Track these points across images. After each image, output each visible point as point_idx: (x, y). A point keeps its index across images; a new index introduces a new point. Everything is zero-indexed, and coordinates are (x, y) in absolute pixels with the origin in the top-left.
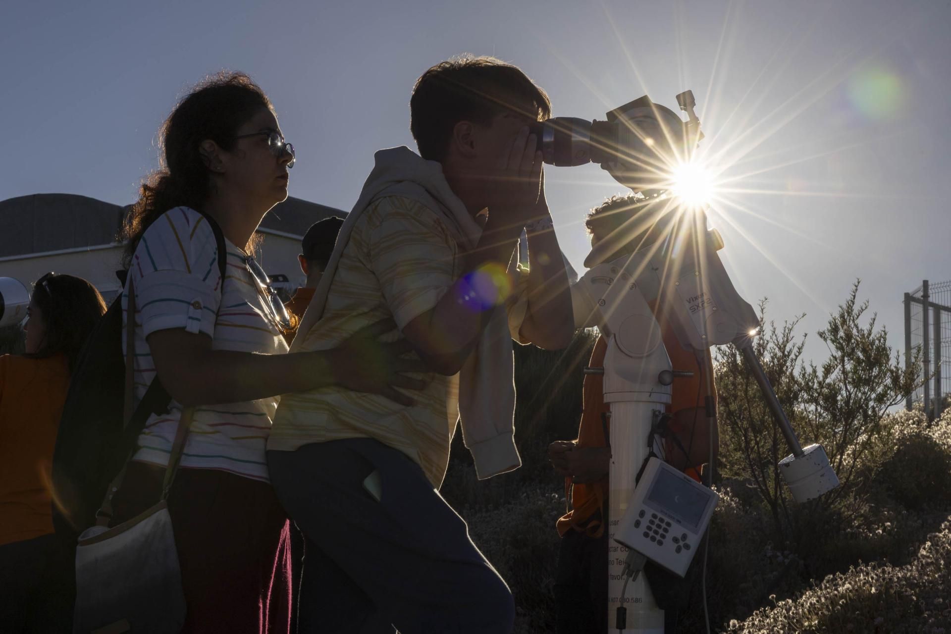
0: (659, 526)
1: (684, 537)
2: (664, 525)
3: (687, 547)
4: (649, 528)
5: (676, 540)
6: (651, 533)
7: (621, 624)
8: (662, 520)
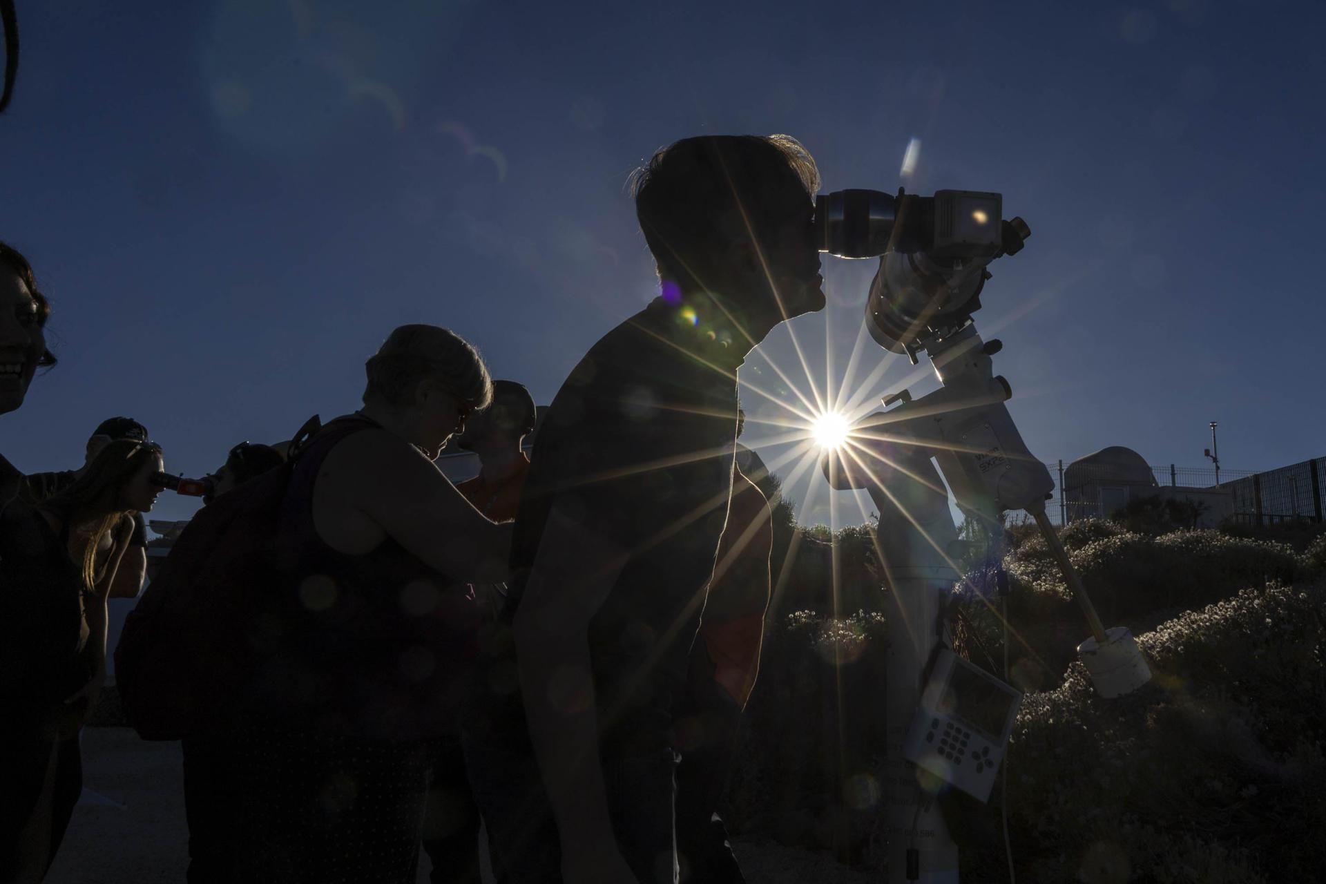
0: (956, 739)
1: (986, 751)
2: (961, 737)
3: (990, 764)
4: (944, 742)
5: (976, 756)
6: (947, 749)
7: (913, 871)
8: (959, 731)
